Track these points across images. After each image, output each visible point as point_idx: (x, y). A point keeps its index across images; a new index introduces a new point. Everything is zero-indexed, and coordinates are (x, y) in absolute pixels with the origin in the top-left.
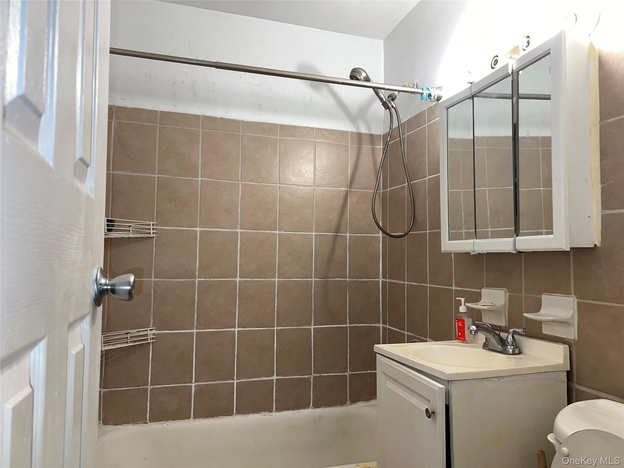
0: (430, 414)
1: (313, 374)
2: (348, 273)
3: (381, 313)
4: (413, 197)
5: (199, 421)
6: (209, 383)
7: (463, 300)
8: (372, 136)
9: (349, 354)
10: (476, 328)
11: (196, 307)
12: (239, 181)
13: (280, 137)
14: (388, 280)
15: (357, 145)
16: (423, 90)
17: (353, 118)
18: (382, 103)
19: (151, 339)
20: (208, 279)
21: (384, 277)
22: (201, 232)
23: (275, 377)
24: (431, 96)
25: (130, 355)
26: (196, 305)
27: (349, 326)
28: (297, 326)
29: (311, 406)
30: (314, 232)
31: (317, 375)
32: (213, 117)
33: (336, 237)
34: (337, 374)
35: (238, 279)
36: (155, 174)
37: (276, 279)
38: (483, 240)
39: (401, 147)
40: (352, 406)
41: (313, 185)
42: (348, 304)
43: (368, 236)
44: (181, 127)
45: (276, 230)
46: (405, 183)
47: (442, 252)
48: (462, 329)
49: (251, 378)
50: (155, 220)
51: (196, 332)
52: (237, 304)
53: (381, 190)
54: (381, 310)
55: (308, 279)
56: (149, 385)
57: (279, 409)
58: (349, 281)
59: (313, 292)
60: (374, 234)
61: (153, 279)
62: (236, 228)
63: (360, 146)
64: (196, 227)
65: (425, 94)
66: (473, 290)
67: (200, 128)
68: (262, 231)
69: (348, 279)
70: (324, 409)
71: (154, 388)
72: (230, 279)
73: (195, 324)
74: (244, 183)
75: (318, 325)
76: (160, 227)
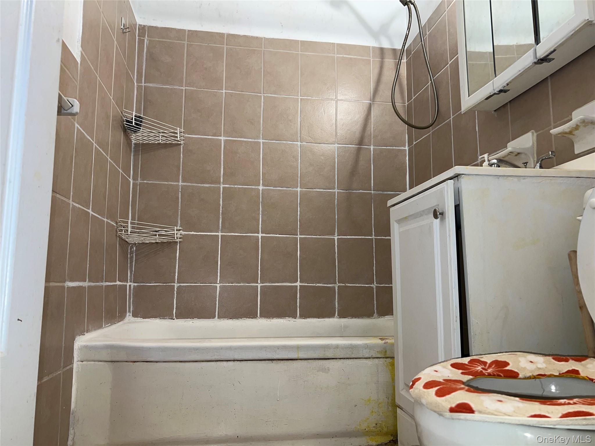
0: (437, 214)
1: (337, 283)
2: (372, 185)
5: (224, 321)
6: (233, 285)
8: (394, 51)
9: (375, 265)
11: (221, 212)
12: (261, 93)
13: (301, 52)
15: (380, 59)
17: (375, 34)
19: (178, 238)
20: (232, 186)
22: (226, 141)
23: (298, 284)
25: (158, 253)
26: (221, 209)
27: (374, 238)
28: (320, 236)
29: (336, 316)
30: (336, 144)
31: (342, 285)
32: (237, 35)
33: (359, 150)
34: (363, 285)
35: (261, 188)
36: (182, 86)
37: (299, 189)
40: (379, 319)
41: (335, 98)
42: (373, 216)
43: (394, 149)
44: (207, 44)
45: (298, 141)
46: (429, 82)
47: (462, 113)
49: (275, 283)
50: (183, 128)
51: (221, 235)
52: (260, 210)
53: (405, 103)
55: (331, 190)
56: (176, 282)
57: (304, 316)
58: (375, 194)
59: (336, 203)
60: (400, 147)
61: (180, 183)
62: (258, 137)
63: (383, 61)
64: (220, 136)
67: (224, 45)
69: (372, 192)
70: (350, 320)
71: (181, 286)
72: (253, 187)
73: (220, 228)
74: (266, 96)
75: (342, 236)
76: (187, 135)
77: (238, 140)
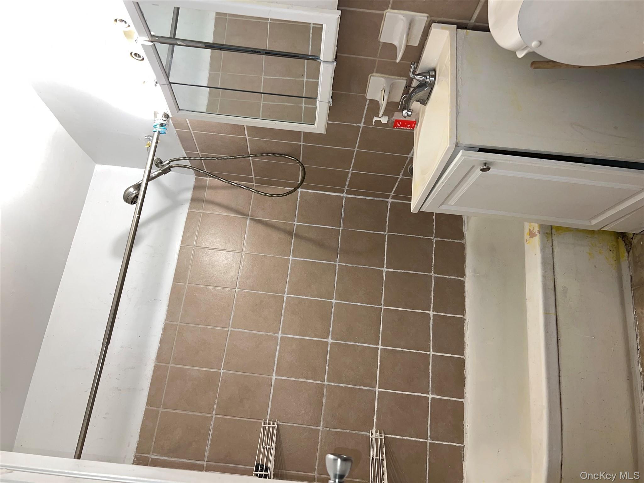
0: (486, 168)
1: (431, 274)
2: (334, 228)
3: (378, 199)
4: (265, 154)
5: (467, 393)
6: (430, 380)
7: (375, 119)
8: (196, 188)
10: (405, 110)
11: (353, 387)
12: (228, 330)
13: (186, 283)
14: (346, 188)
15: (204, 203)
16: (156, 131)
17: (175, 205)
18: (164, 174)
19: (381, 435)
20: (327, 371)
21: (342, 192)
22: (277, 374)
23: (431, 313)
24: (163, 124)
26: (351, 386)
27: (388, 232)
28: (383, 285)
29: (463, 280)
30: (290, 258)
31: (433, 270)
32: (158, 351)
33: (297, 236)
34: (434, 250)
35: (330, 341)
36: (212, 418)
37: (334, 301)
38: (318, 92)
39: (212, 159)
40: (466, 238)
41: (241, 254)
42: (366, 231)
43: (299, 203)
44: (166, 385)
45: (284, 296)
46: (249, 159)
47: (325, 133)
48: (404, 123)
49: (430, 336)
50: (260, 421)
51: (379, 388)
52: (354, 344)
53: (253, 185)
54: (375, 199)
55: (337, 269)
56: (426, 441)
57: (463, 312)
58: (343, 227)
59: (350, 265)
60: (298, 196)
61: (321, 428)
62: (276, 338)
63: (205, 201)
64: (271, 379)
65: (160, 130)
66: (367, 106)
67: (169, 366)
68: (283, 311)
69: (341, 228)
70: (467, 266)
71: (430, 436)
72: (329, 349)
73: (370, 388)
74: (231, 325)
75: (384, 263)
76: (268, 417)
77: (278, 360)
